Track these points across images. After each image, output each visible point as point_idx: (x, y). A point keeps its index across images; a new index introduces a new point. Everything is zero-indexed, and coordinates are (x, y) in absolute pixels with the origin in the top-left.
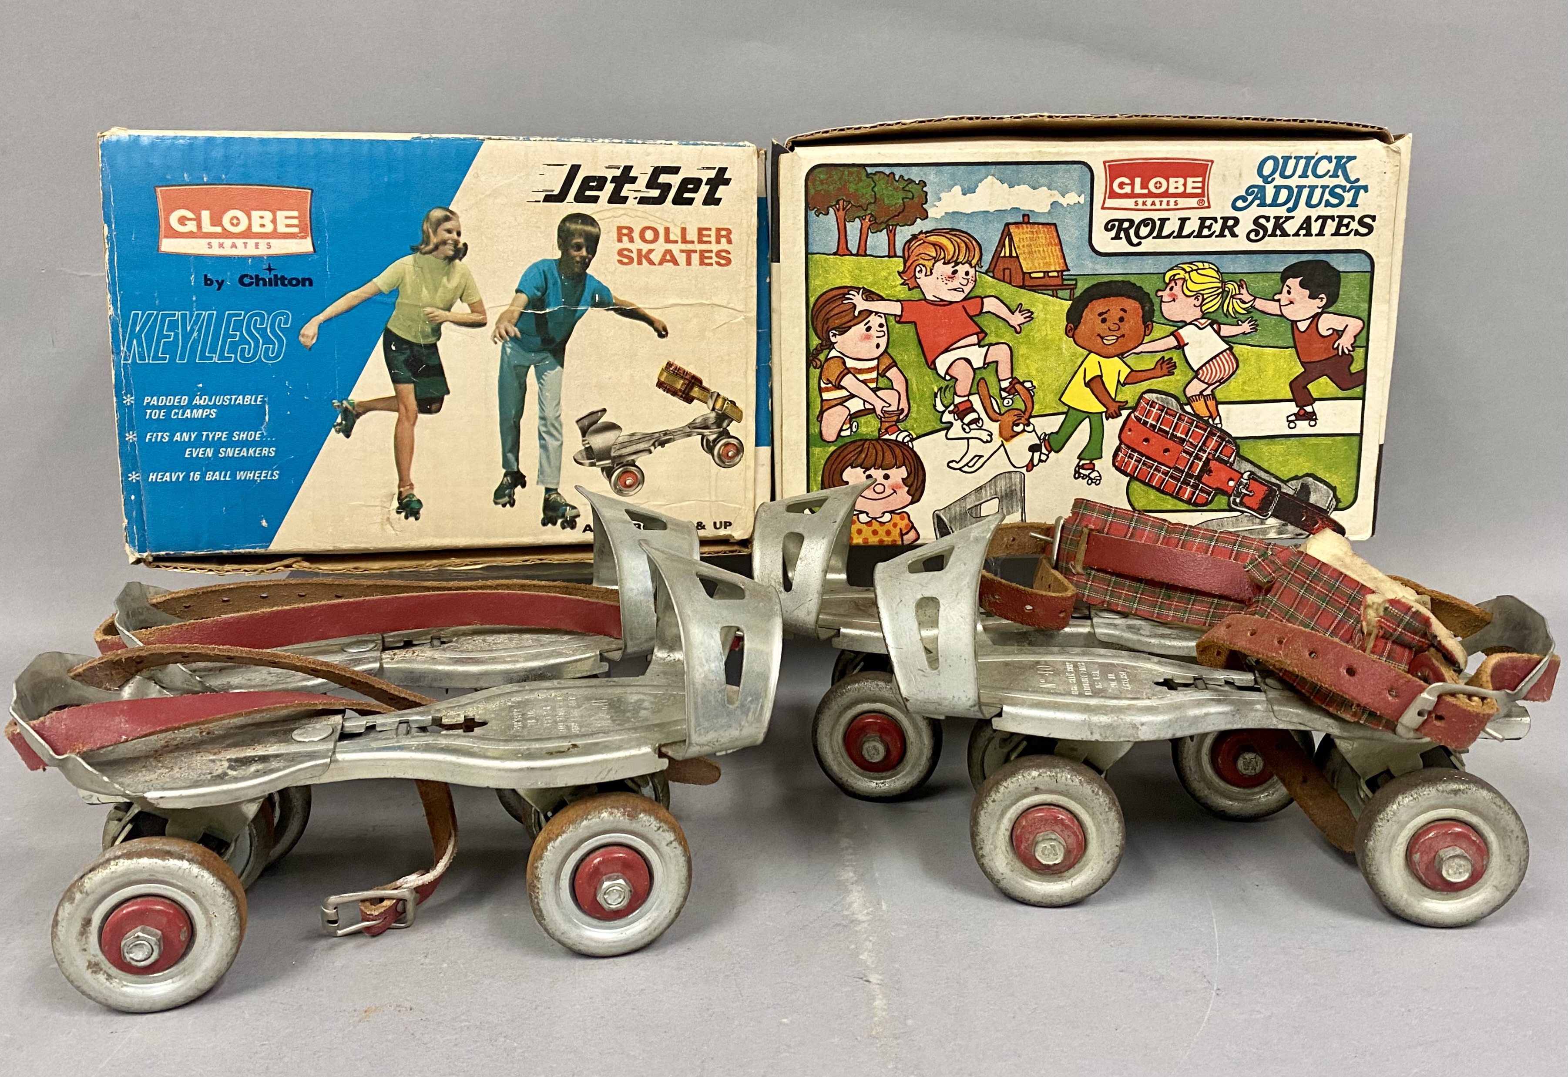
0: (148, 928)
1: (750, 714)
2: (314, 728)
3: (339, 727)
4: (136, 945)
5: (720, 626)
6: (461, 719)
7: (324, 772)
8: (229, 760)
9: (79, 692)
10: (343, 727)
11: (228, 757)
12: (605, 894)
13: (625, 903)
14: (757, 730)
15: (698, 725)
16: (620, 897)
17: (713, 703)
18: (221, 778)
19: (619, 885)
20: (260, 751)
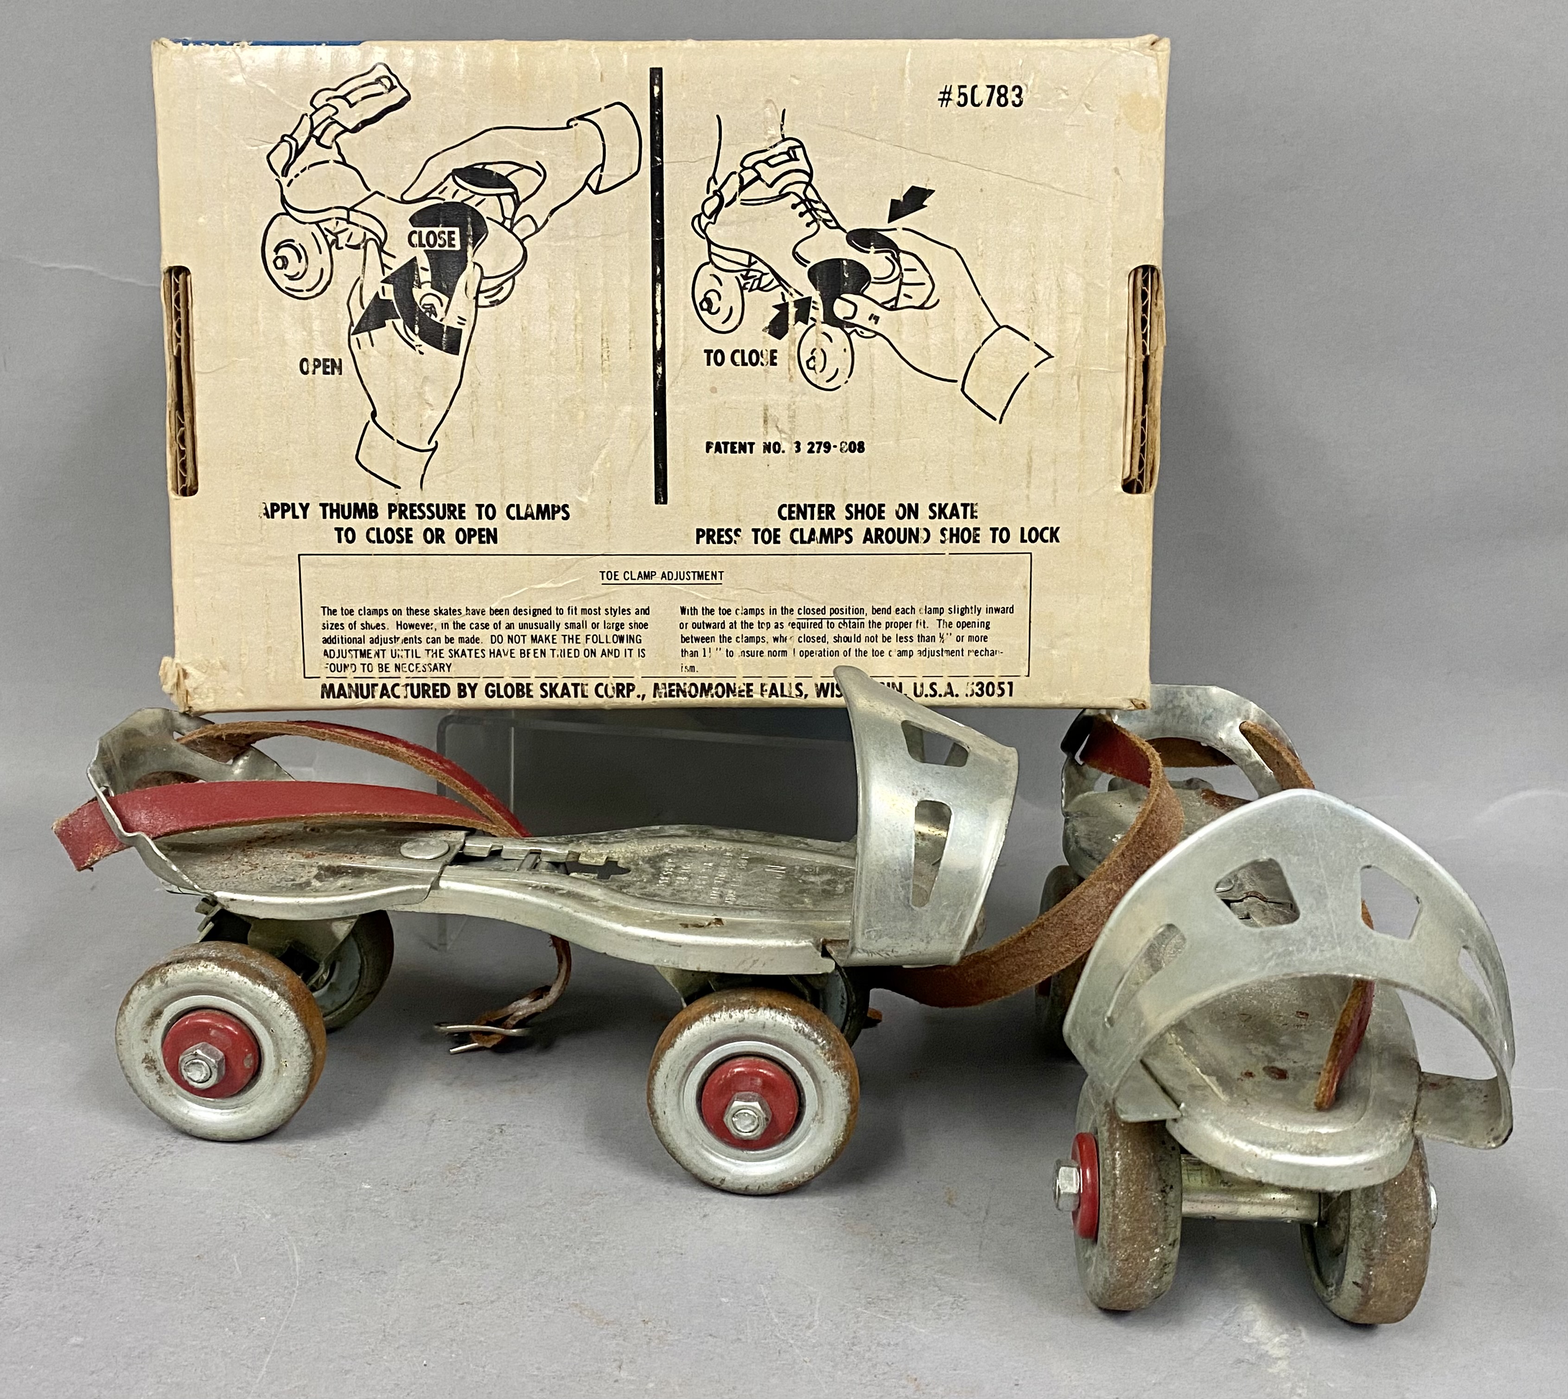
0: (210, 1046)
1: (944, 924)
2: (428, 843)
3: (458, 847)
4: (194, 1064)
5: (918, 799)
6: (602, 861)
7: (422, 900)
8: (320, 868)
9: (184, 759)
10: (463, 847)
11: (321, 863)
12: (733, 1116)
13: (758, 1132)
14: (952, 947)
15: (868, 925)
16: (753, 1123)
17: (892, 899)
18: (302, 888)
19: (753, 1109)
20: (357, 862)
